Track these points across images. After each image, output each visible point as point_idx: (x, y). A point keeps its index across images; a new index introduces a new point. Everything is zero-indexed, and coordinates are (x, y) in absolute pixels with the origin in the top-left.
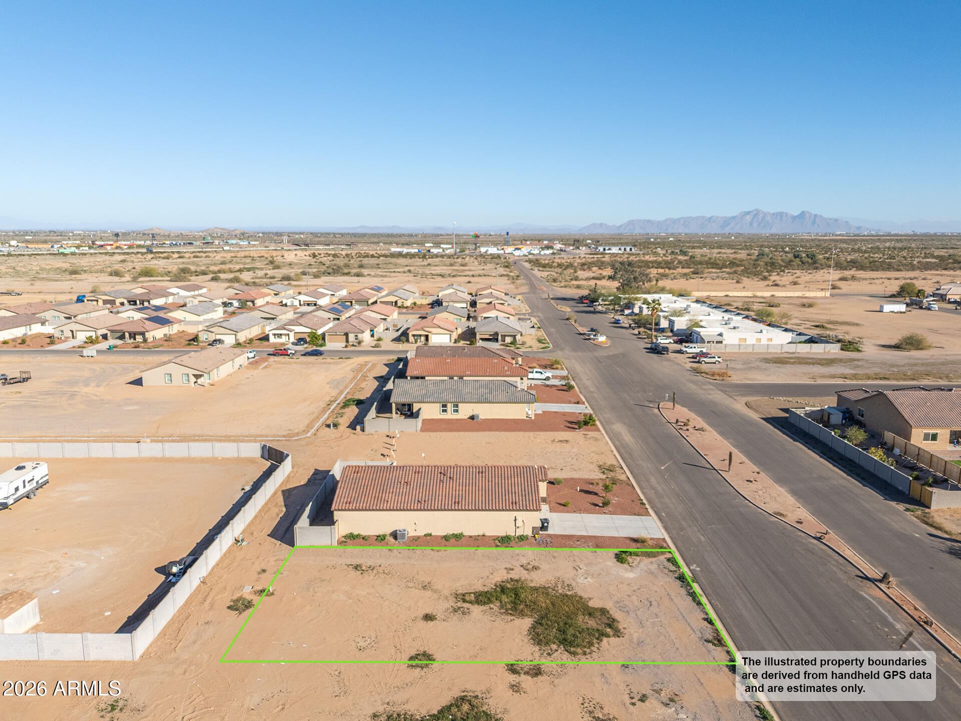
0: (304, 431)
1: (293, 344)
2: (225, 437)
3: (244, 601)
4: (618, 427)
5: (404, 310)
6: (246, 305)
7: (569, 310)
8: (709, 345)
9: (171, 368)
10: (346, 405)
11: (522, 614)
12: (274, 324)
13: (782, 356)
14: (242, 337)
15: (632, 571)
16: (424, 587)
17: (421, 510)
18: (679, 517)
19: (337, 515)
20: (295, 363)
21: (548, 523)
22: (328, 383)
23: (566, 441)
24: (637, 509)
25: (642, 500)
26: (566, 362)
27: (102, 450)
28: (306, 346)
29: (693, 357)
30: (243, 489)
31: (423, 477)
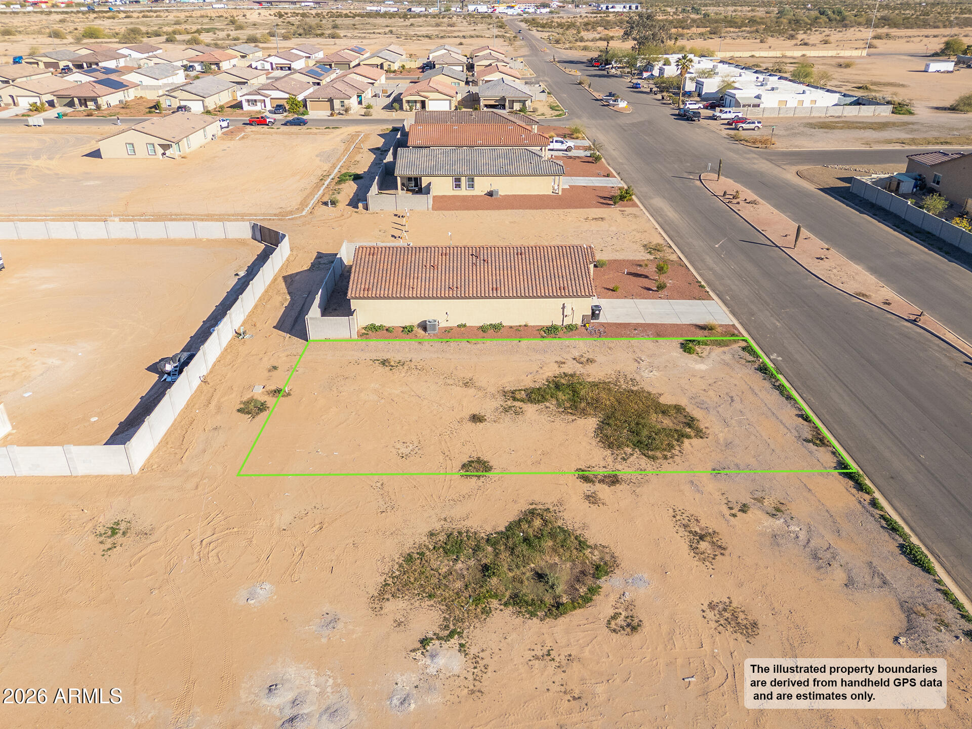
0: (298, 209)
1: (270, 112)
2: (208, 215)
3: (256, 402)
4: (659, 202)
5: (392, 75)
6: (210, 67)
7: (579, 73)
8: (746, 109)
9: (131, 136)
10: (341, 180)
11: (584, 413)
12: (245, 89)
13: (827, 120)
14: (211, 103)
15: (703, 362)
16: (466, 385)
17: (453, 298)
18: (746, 300)
19: (354, 304)
20: (276, 133)
21: (600, 311)
22: (317, 156)
23: (602, 219)
24: (696, 292)
25: (700, 282)
26: (587, 131)
27: (63, 231)
28: (285, 114)
29: (729, 124)
30: (237, 275)
31: (451, 259)
